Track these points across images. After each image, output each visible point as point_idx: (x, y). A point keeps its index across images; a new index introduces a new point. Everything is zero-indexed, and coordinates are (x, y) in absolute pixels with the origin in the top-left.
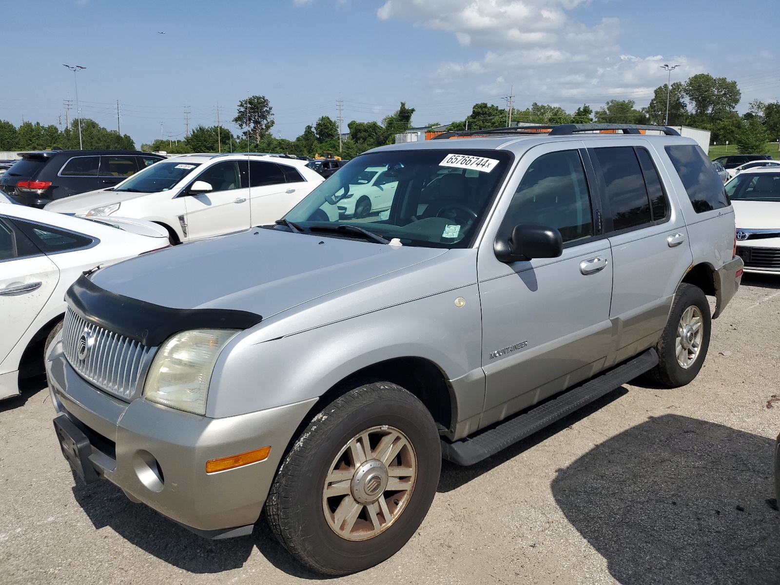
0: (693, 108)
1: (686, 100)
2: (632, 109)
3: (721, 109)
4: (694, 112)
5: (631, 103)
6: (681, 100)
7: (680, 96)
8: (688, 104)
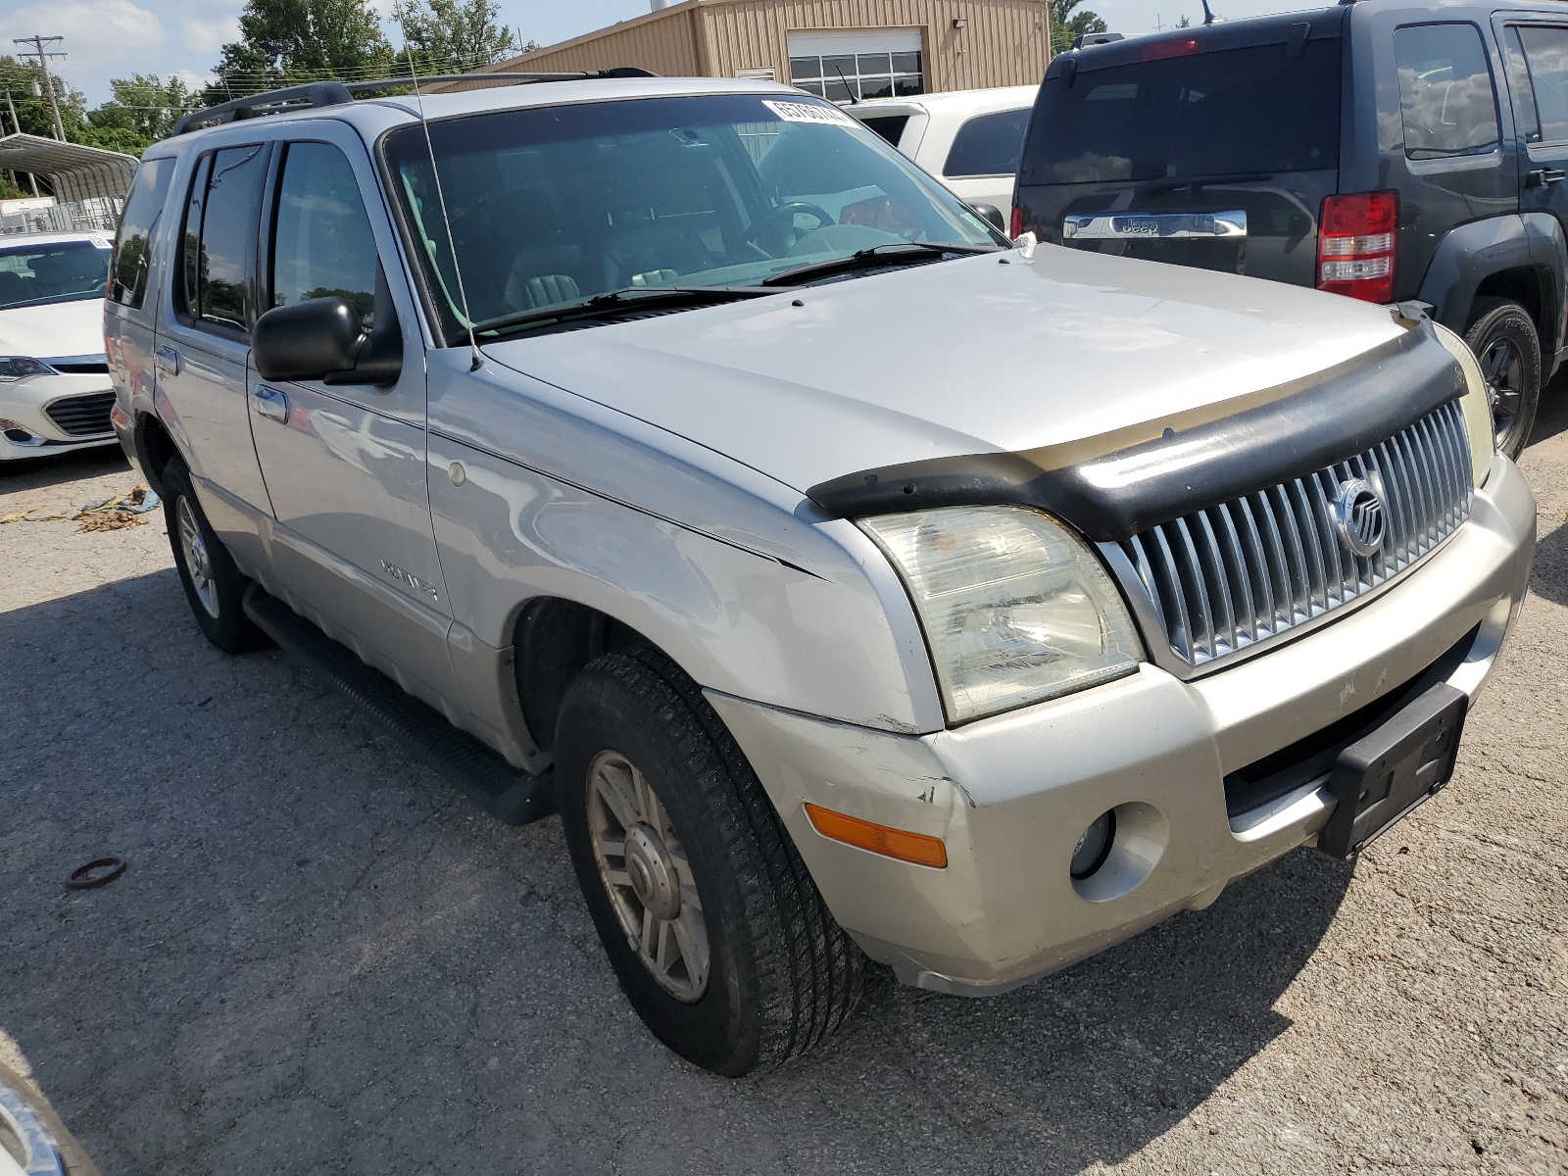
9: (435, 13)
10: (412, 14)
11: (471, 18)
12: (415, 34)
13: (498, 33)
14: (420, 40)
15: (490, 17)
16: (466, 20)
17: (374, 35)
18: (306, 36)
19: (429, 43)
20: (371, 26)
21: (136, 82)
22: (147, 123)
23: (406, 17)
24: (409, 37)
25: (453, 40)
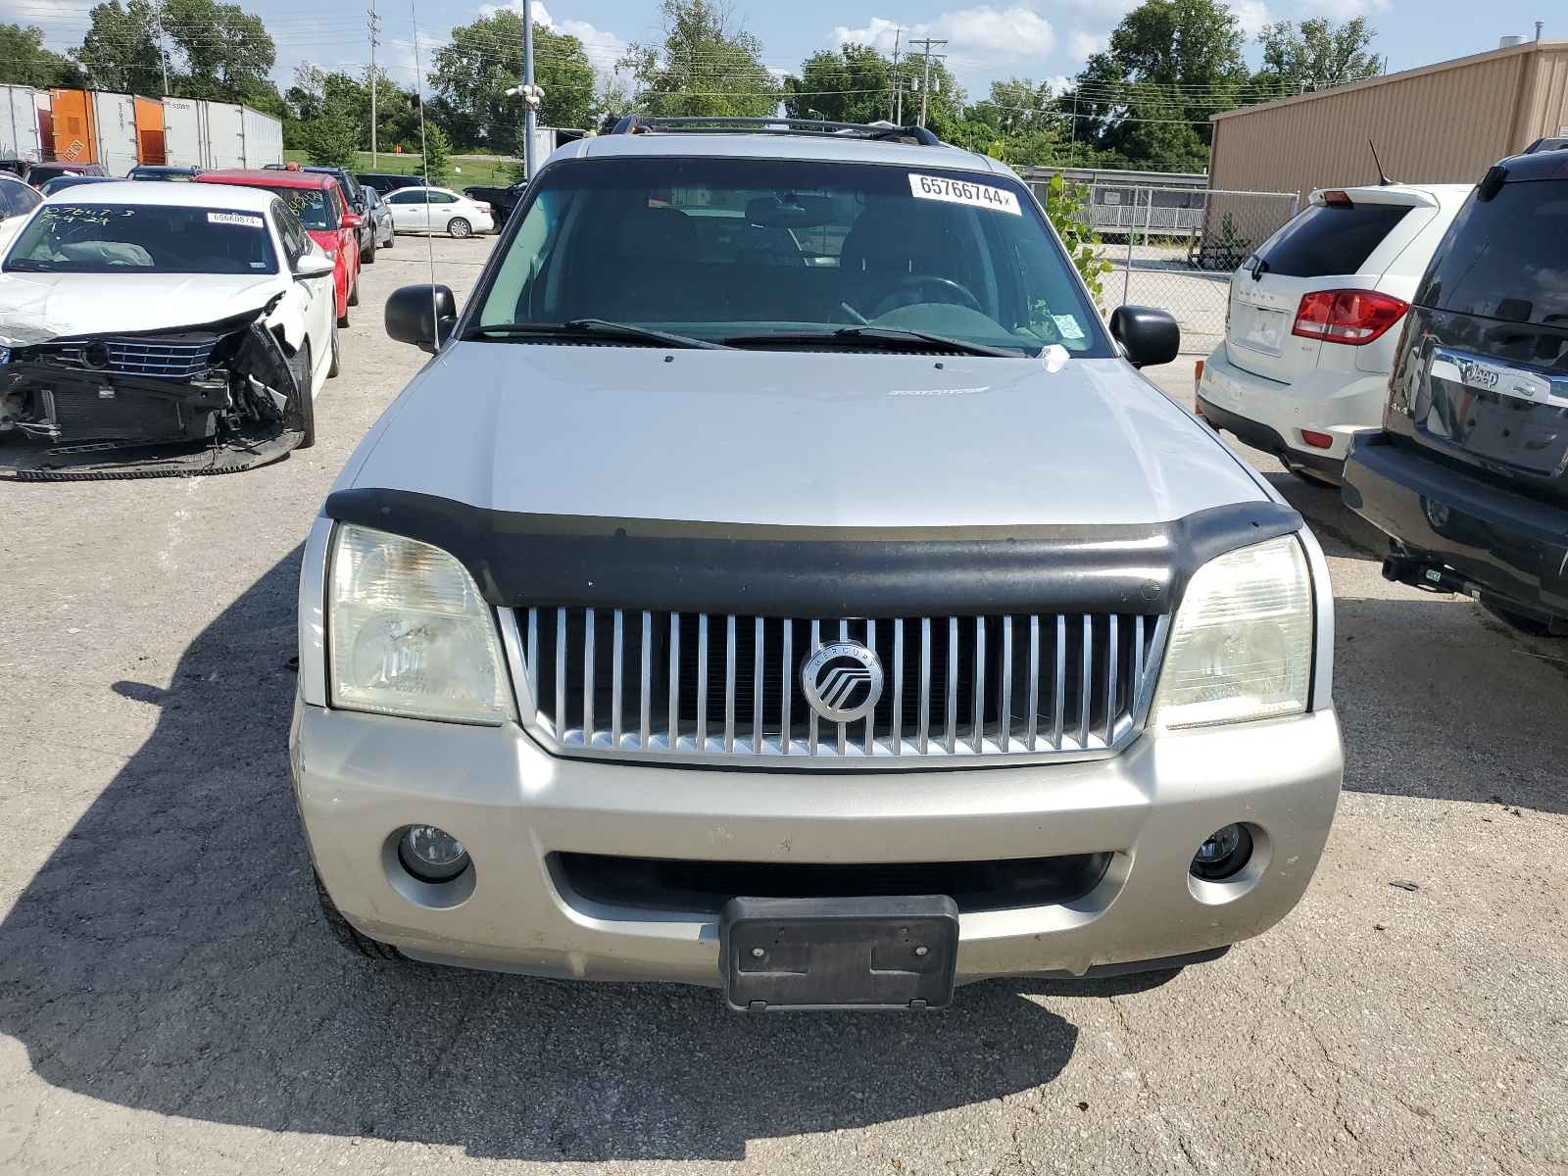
0: (185, 63)
1: (165, 42)
2: (40, 48)
3: (241, 74)
4: (188, 71)
5: (34, 33)
6: (156, 43)
7: (151, 32)
8: (171, 52)
9: (1304, 36)
10: (1279, 37)
11: (1341, 44)
12: (1275, 58)
13: (1366, 61)
14: (1278, 63)
15: (1361, 44)
16: (1334, 46)
17: (1233, 56)
18: (1166, 52)
19: (1287, 67)
20: (1233, 48)
21: (1013, 85)
22: (1010, 121)
23: (1271, 39)
24: (1268, 59)
25: (1313, 67)
